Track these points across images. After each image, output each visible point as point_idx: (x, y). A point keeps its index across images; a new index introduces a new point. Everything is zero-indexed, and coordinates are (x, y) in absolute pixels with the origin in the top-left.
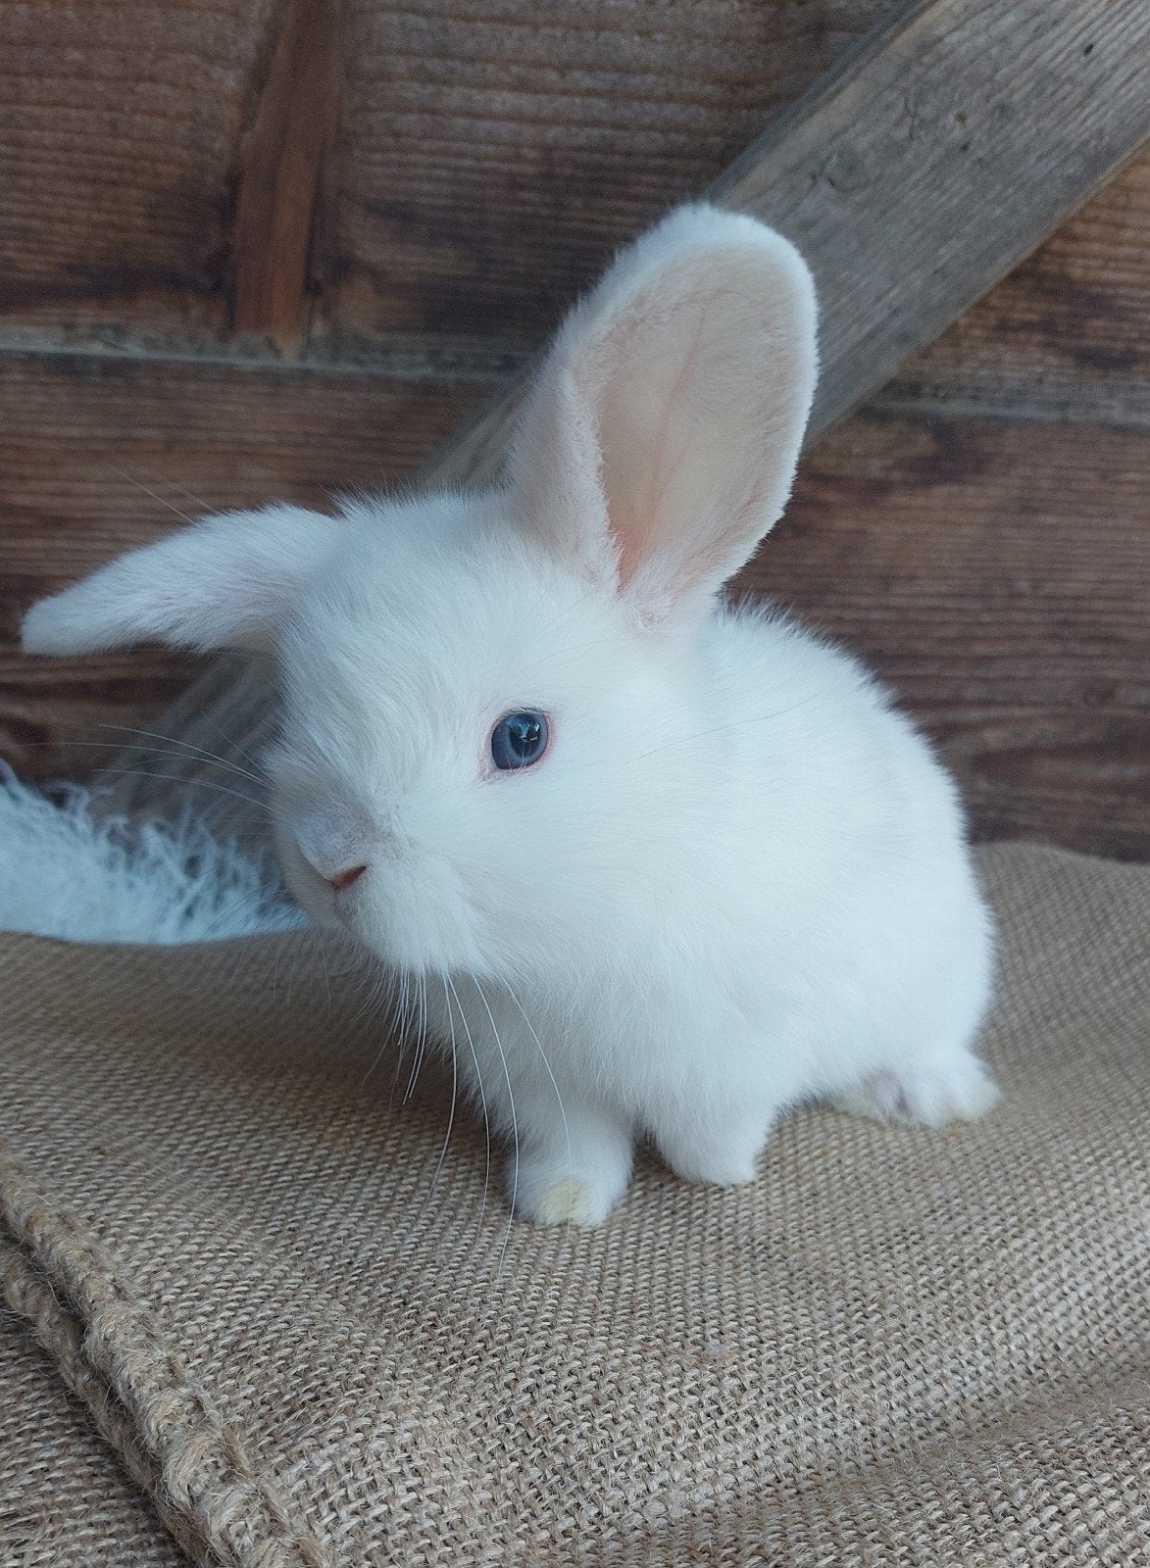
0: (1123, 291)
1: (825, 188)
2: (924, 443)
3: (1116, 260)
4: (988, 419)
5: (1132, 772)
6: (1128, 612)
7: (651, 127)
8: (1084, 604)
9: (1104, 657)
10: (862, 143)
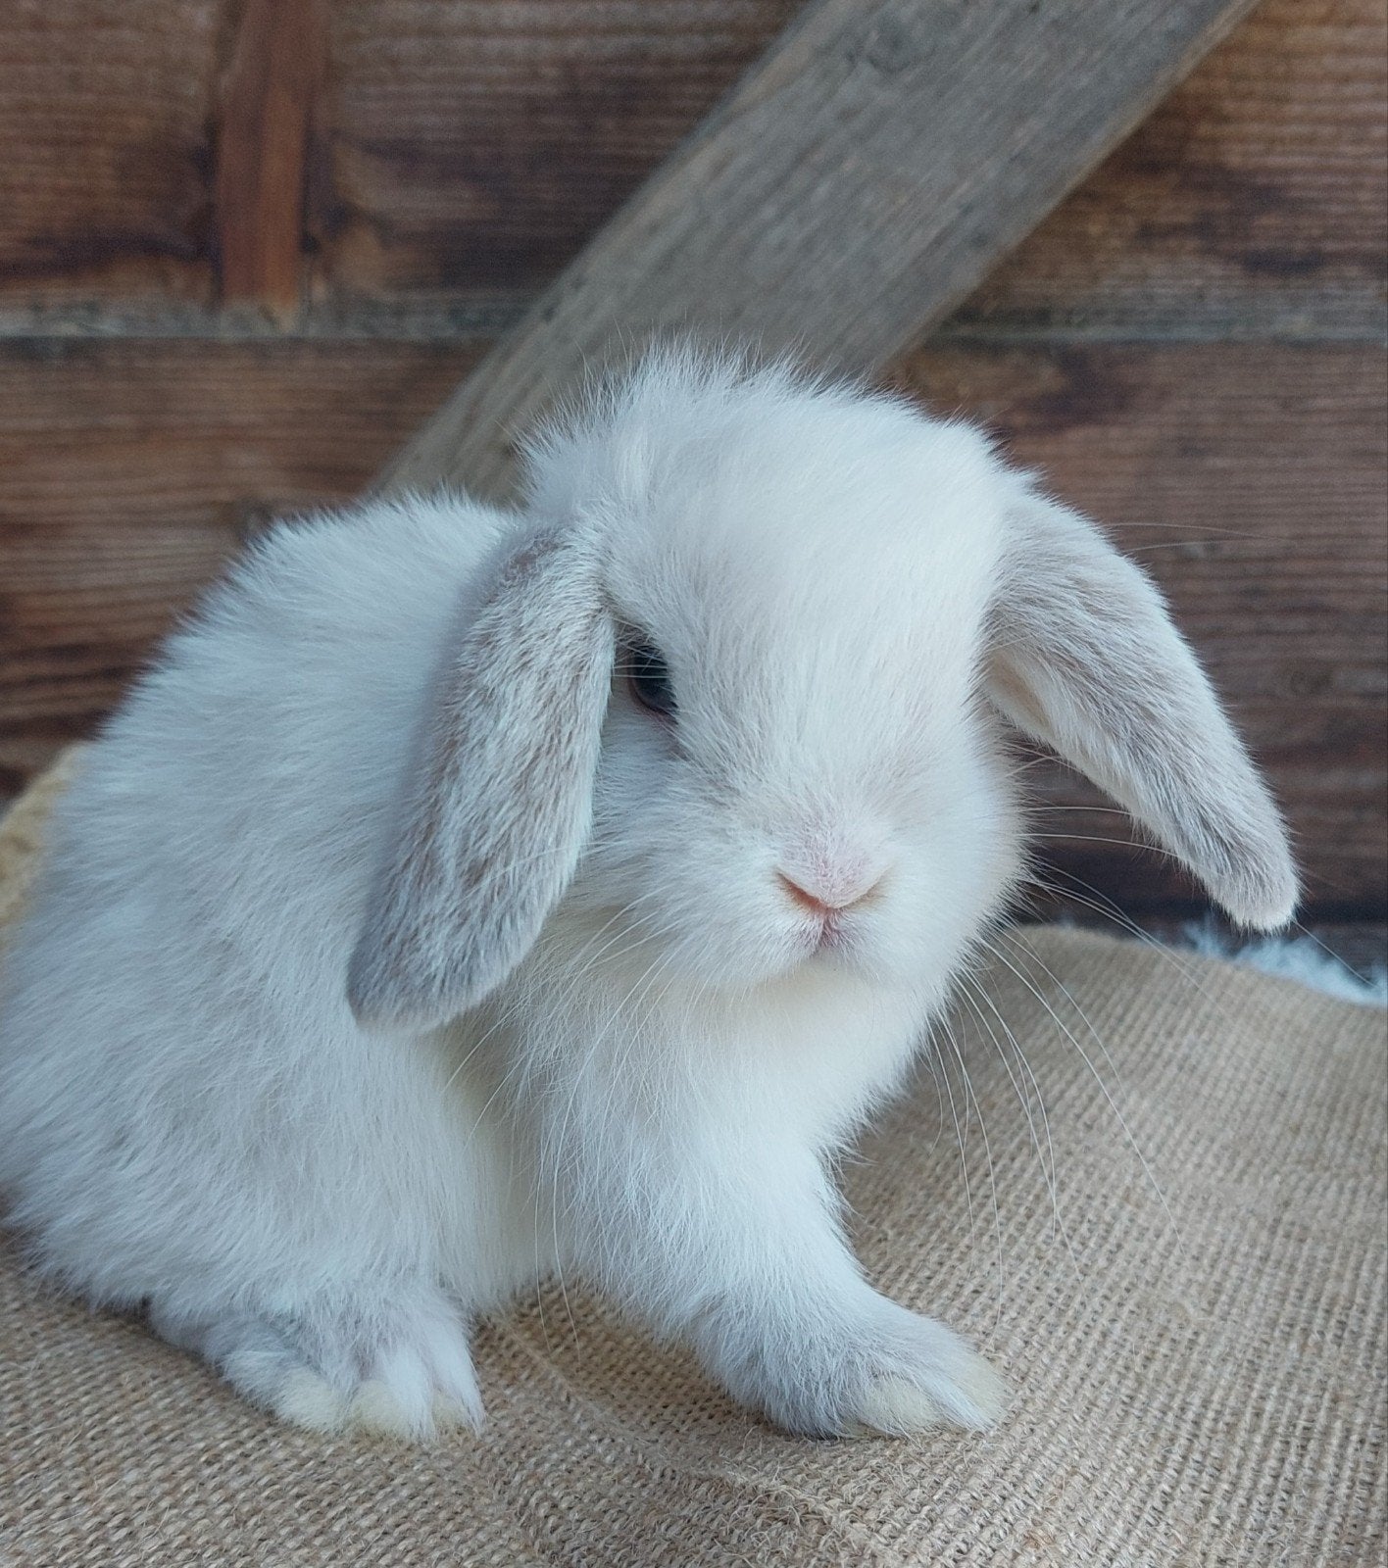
0: (1297, 179)
1: (866, 70)
2: (1048, 378)
3: (1282, 140)
4: (1129, 343)
5: (1368, 779)
6: (1339, 575)
7: (689, 29)
8: (1278, 566)
9: (1312, 632)
10: (907, 13)
